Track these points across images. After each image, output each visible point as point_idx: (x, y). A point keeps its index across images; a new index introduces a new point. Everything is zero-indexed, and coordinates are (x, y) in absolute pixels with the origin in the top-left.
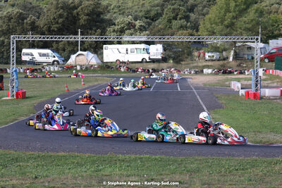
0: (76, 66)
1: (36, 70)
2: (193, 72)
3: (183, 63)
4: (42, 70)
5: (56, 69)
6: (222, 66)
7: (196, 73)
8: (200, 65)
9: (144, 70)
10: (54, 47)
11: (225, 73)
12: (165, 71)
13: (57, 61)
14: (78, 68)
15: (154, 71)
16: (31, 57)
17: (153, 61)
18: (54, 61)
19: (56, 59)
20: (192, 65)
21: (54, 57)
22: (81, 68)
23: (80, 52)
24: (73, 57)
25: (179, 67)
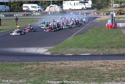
0: (48, 12)
1: (28, 14)
2: (105, 14)
3: (101, 9)
4: (31, 15)
5: (38, 14)
6: (119, 11)
7: (107, 14)
8: (109, 10)
9: (82, 14)
10: (40, 3)
11: (120, 14)
12: (92, 14)
13: (40, 10)
14: (49, 13)
15: (87, 14)
16: (27, 8)
17: (87, 9)
18: (39, 10)
19: (40, 9)
20: (105, 10)
21: (39, 8)
22: (51, 13)
23: (51, 5)
24: (48, 8)
25: (99, 12)
